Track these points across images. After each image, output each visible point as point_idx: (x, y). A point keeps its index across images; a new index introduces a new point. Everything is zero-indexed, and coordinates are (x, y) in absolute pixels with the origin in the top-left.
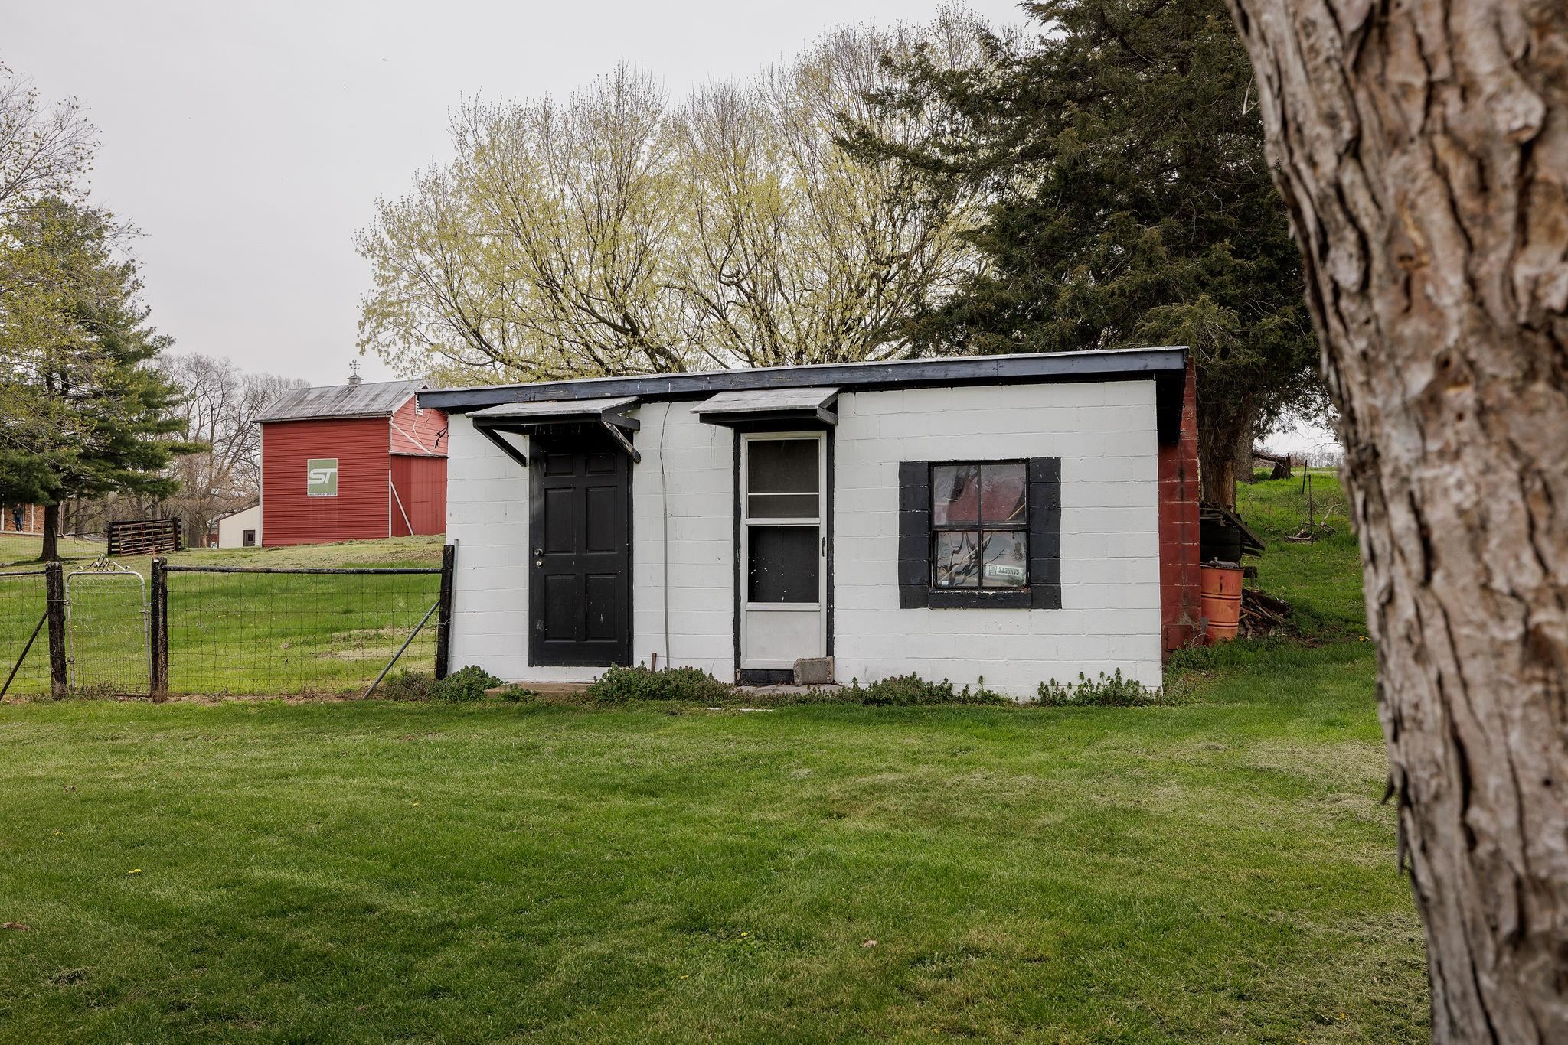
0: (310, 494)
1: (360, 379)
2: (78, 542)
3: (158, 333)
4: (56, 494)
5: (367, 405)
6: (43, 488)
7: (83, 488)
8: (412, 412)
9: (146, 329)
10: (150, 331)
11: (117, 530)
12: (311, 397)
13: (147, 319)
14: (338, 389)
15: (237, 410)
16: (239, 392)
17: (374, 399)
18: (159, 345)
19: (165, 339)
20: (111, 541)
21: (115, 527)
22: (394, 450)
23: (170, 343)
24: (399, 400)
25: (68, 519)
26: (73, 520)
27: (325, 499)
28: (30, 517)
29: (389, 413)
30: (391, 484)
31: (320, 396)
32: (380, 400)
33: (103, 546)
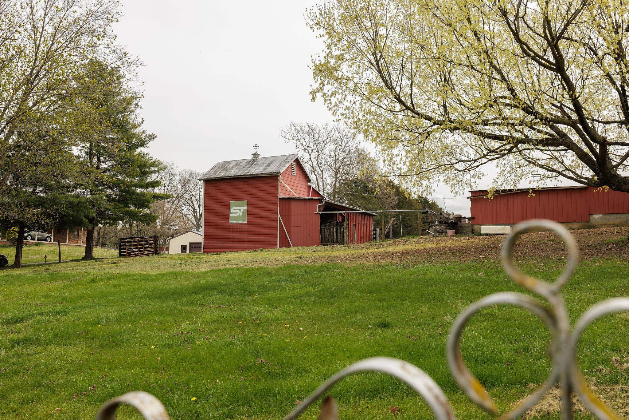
0: (231, 222)
1: (259, 155)
2: (104, 249)
3: (148, 133)
4: (93, 222)
5: (265, 169)
6: (86, 217)
7: (107, 219)
8: (290, 173)
9: (141, 131)
10: (143, 133)
11: (125, 242)
12: (231, 165)
13: (142, 126)
14: (246, 161)
15: (176, 188)
16: (177, 178)
17: (268, 166)
18: (148, 139)
19: (151, 136)
20: (120, 249)
21: (123, 241)
22: (281, 195)
23: (154, 138)
24: (284, 166)
25: (99, 239)
26: (101, 239)
27: (240, 225)
28: (81, 236)
29: (279, 173)
30: (279, 216)
31: (237, 165)
32: (272, 166)
33: (116, 252)
